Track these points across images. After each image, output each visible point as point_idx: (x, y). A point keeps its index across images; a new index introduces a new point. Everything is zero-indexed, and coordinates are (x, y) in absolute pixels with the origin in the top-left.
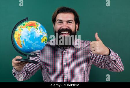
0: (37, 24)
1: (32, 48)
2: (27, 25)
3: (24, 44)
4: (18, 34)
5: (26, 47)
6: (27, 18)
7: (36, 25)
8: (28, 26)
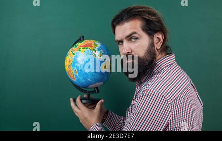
0: (95, 44)
1: (89, 79)
2: (81, 46)
3: (77, 75)
4: (68, 61)
5: (81, 78)
6: (83, 37)
7: (93, 45)
8: (82, 48)
